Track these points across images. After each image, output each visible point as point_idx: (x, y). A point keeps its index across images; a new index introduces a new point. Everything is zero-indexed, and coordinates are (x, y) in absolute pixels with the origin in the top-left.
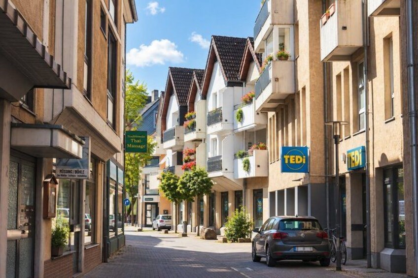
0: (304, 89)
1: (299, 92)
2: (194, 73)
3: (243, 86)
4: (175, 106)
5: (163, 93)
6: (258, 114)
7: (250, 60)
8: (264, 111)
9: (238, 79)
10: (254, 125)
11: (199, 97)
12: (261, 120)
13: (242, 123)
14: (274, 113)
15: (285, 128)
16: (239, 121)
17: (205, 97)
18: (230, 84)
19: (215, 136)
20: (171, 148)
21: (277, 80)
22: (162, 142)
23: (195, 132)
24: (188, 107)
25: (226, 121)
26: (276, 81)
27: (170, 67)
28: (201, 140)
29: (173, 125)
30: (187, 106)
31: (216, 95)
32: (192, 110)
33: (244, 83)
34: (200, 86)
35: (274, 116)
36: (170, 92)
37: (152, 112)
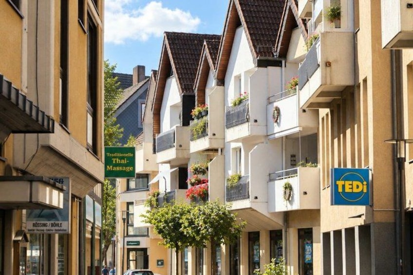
0: (365, 81)
1: (360, 84)
2: (205, 43)
3: (281, 66)
4: (174, 94)
5: (155, 72)
6: (304, 111)
7: (292, 24)
8: (313, 107)
9: (273, 56)
10: (297, 130)
11: (212, 82)
12: (308, 121)
13: (279, 124)
14: (327, 110)
15: (342, 135)
16: (276, 121)
17: (221, 81)
18: (262, 64)
19: (240, 144)
20: (169, 162)
21: (328, 64)
22: (155, 152)
23: (207, 138)
24: (196, 98)
25: (256, 121)
26: (326, 66)
27: (166, 32)
28: (216, 150)
29: (171, 126)
30: (194, 96)
31: (240, 80)
32: (203, 102)
33: (283, 62)
34: (214, 63)
35: (327, 115)
36: (166, 72)
37: (135, 102)
